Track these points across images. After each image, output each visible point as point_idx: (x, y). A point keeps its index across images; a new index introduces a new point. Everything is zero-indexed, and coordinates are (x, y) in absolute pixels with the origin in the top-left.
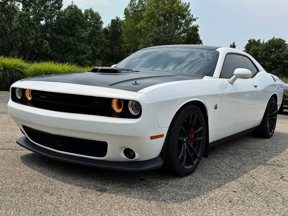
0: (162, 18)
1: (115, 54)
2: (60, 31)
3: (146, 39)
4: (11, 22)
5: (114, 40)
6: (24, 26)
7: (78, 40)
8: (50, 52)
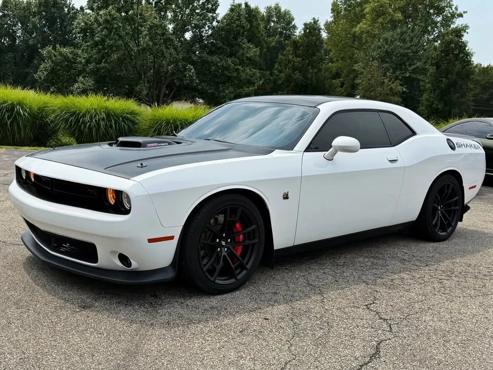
0: (400, 15)
1: (309, 82)
2: (214, 49)
3: (369, 53)
4: (138, 35)
5: (308, 59)
6: (156, 44)
7: (242, 63)
8: (196, 83)
